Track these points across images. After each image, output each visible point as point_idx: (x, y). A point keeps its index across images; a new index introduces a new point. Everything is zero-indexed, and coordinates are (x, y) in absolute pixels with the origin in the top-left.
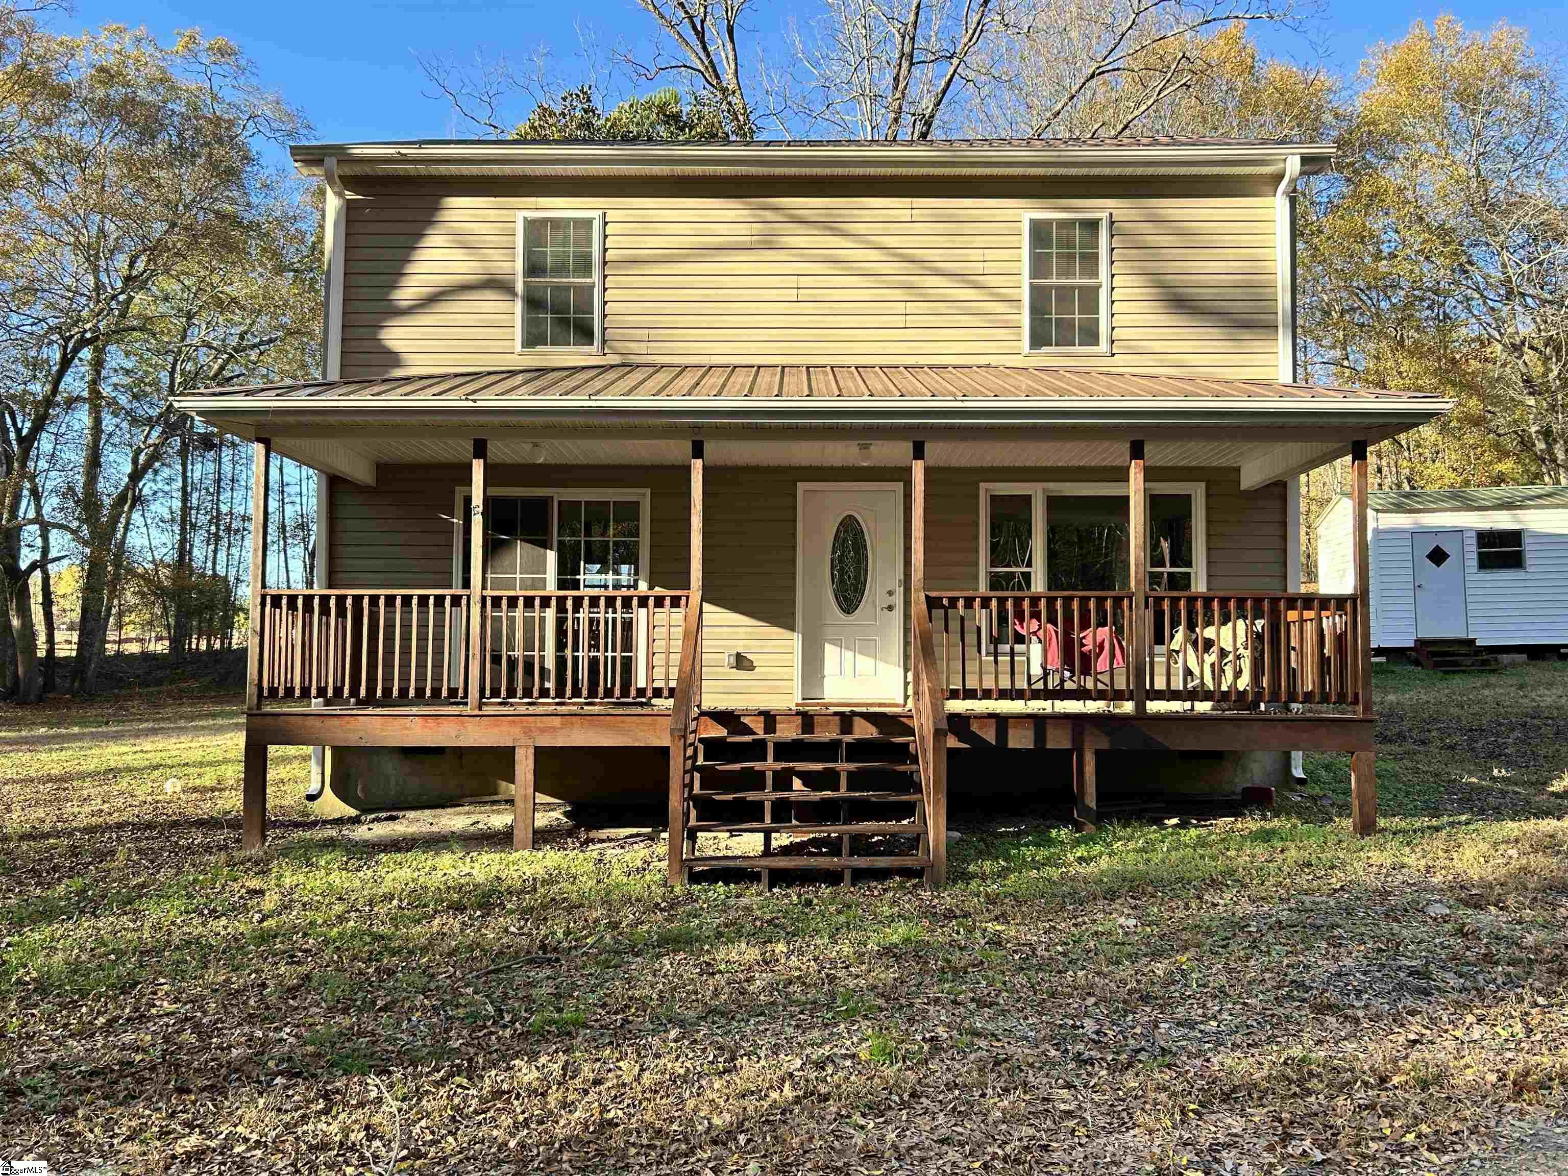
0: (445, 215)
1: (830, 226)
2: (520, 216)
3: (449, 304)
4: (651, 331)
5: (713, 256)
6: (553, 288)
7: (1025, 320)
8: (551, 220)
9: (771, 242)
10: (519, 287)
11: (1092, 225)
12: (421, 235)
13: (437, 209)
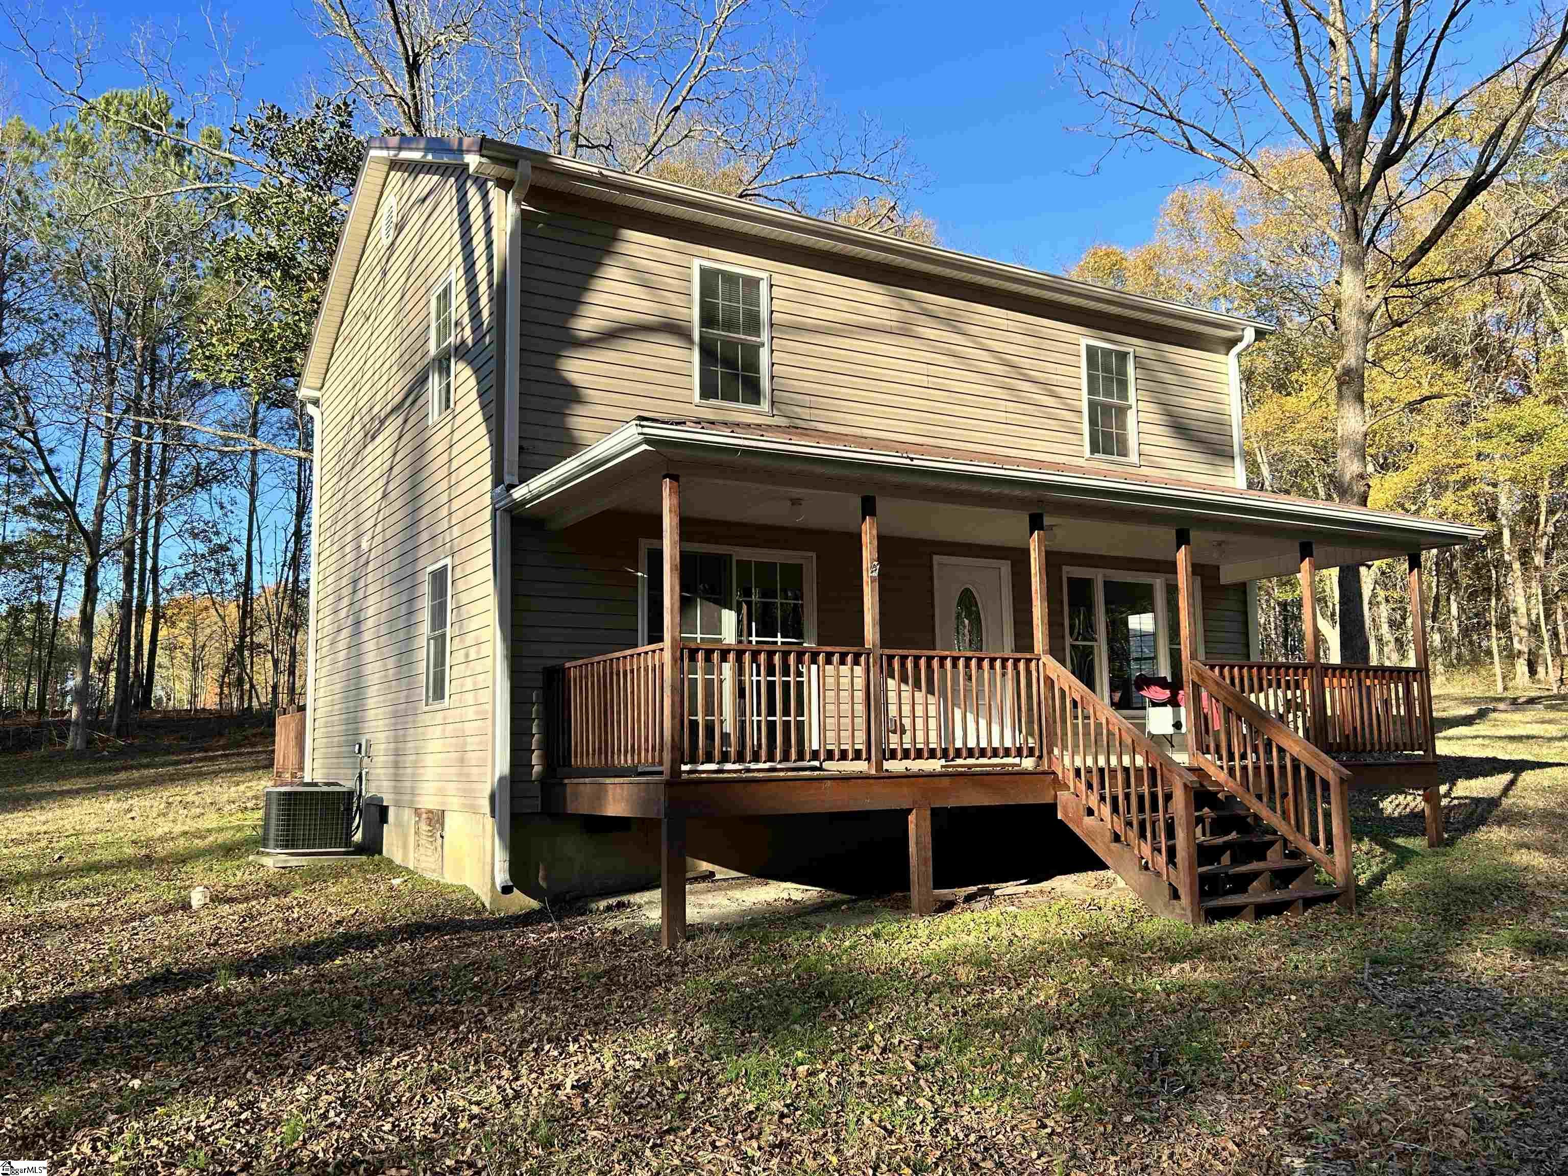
0: (623, 248)
1: (951, 323)
2: (696, 264)
3: (630, 342)
4: (813, 398)
5: (859, 333)
6: (723, 343)
7: (1086, 428)
8: (724, 273)
9: (907, 329)
10: (696, 337)
11: (1123, 356)
12: (599, 264)
13: (615, 239)
